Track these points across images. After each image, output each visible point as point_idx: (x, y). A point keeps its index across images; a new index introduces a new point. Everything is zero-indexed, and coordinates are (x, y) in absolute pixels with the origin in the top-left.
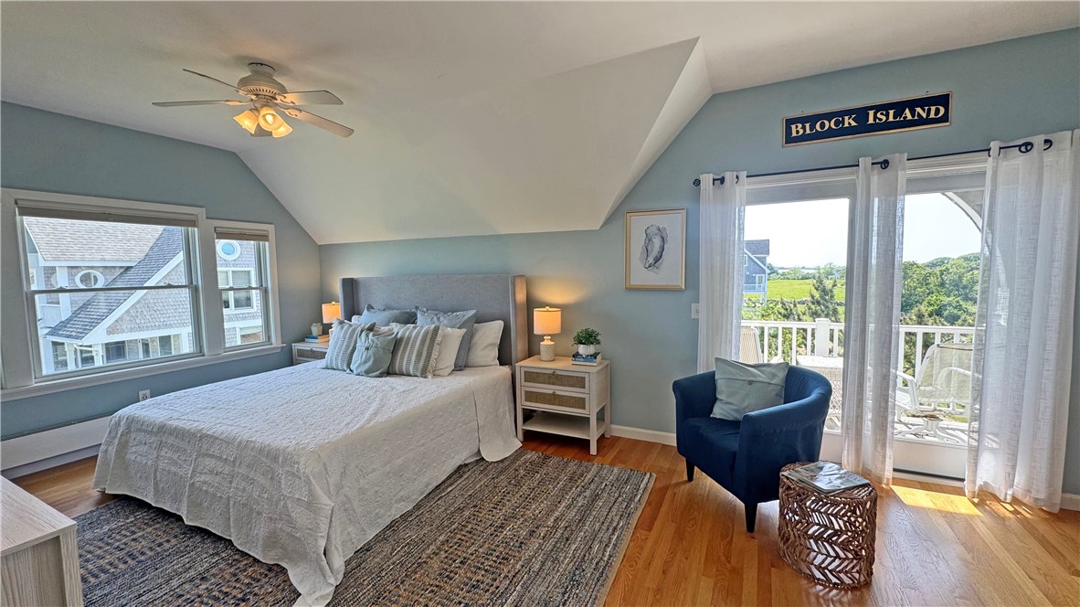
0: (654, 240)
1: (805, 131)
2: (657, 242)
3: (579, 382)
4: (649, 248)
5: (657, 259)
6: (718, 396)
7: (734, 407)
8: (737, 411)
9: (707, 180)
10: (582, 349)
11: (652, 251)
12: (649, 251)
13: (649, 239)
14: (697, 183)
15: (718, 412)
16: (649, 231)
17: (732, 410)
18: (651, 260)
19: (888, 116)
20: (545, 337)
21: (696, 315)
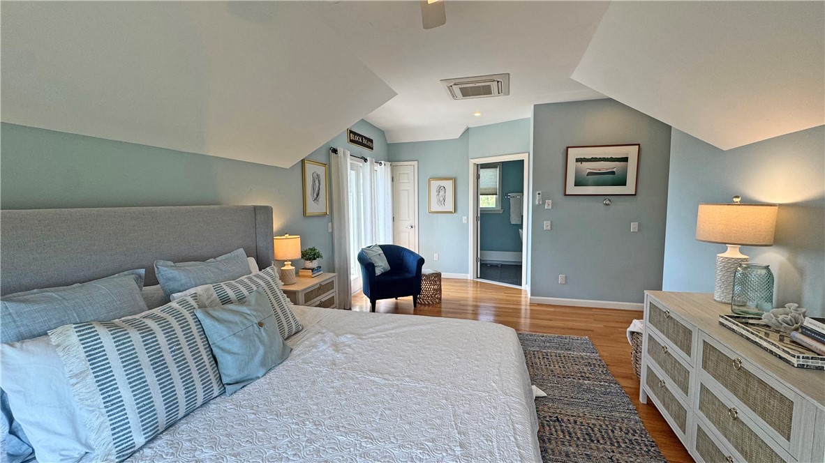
0: (316, 182)
1: (353, 138)
4: (314, 187)
5: (317, 196)
8: (382, 268)
11: (315, 189)
13: (314, 182)
14: (334, 151)
15: (378, 272)
16: (314, 176)
18: (315, 196)
19: (365, 142)
20: (285, 263)
21: (330, 231)
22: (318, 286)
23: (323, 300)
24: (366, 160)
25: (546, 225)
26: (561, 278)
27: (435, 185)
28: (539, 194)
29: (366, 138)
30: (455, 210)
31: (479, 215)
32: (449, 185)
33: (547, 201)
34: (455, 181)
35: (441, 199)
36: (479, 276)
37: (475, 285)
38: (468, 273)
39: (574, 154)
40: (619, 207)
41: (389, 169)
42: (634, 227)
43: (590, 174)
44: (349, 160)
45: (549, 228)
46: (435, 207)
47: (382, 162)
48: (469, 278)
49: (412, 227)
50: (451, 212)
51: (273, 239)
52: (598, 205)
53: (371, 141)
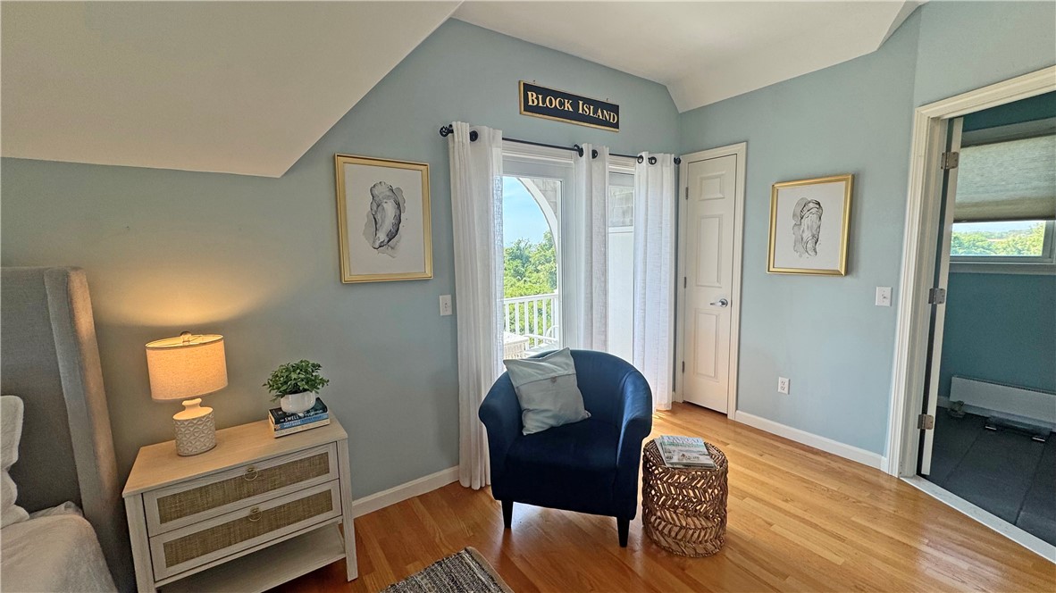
0: (385, 205)
1: (538, 103)
2: (390, 208)
3: (318, 465)
4: (379, 217)
5: (392, 235)
6: (525, 405)
7: (549, 414)
8: (554, 417)
9: (462, 130)
10: (290, 404)
11: (383, 221)
12: (379, 222)
13: (377, 204)
14: (447, 131)
15: (532, 425)
16: (376, 192)
17: (548, 417)
18: (382, 236)
19: (590, 111)
20: (185, 403)
21: (446, 311)
22: (242, 472)
23: (262, 508)
24: (581, 152)
27: (790, 197)
29: (588, 101)
30: (849, 269)
31: (944, 284)
32: (834, 198)
34: (855, 182)
35: (807, 235)
36: (926, 469)
38: (882, 453)
41: (666, 170)
44: (498, 152)
46: (787, 257)
47: (643, 154)
48: (884, 468)
49: (723, 303)
50: (836, 273)
51: (144, 349)
53: (615, 109)
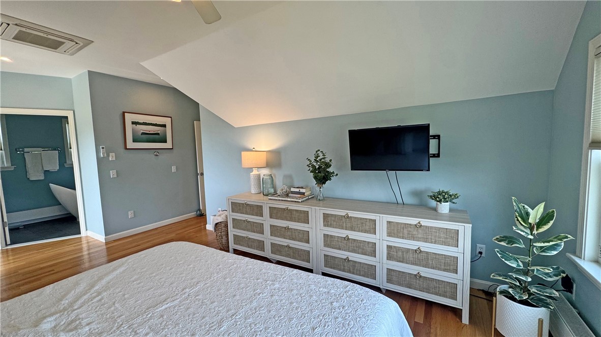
25: (113, 174)
26: (130, 214)
28: (103, 148)
33: (111, 154)
37: (5, 255)
39: (129, 118)
40: (163, 157)
42: (174, 169)
43: (143, 134)
45: (115, 176)
52: (150, 156)
